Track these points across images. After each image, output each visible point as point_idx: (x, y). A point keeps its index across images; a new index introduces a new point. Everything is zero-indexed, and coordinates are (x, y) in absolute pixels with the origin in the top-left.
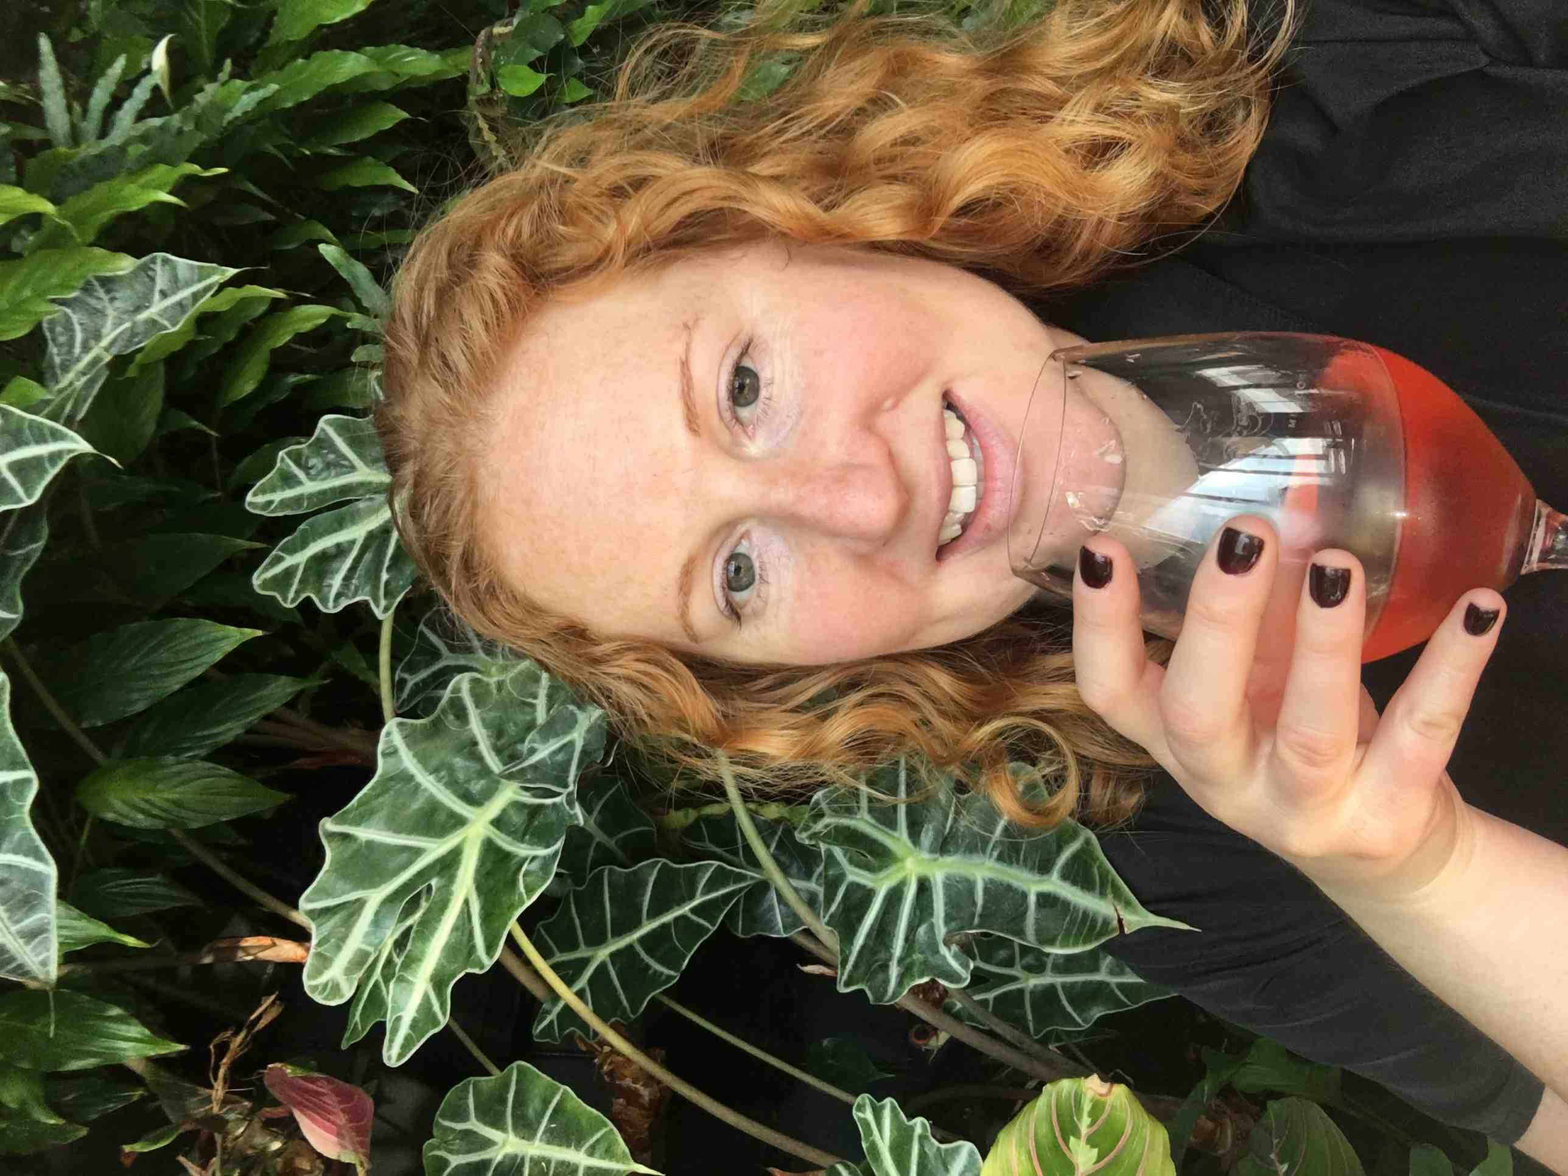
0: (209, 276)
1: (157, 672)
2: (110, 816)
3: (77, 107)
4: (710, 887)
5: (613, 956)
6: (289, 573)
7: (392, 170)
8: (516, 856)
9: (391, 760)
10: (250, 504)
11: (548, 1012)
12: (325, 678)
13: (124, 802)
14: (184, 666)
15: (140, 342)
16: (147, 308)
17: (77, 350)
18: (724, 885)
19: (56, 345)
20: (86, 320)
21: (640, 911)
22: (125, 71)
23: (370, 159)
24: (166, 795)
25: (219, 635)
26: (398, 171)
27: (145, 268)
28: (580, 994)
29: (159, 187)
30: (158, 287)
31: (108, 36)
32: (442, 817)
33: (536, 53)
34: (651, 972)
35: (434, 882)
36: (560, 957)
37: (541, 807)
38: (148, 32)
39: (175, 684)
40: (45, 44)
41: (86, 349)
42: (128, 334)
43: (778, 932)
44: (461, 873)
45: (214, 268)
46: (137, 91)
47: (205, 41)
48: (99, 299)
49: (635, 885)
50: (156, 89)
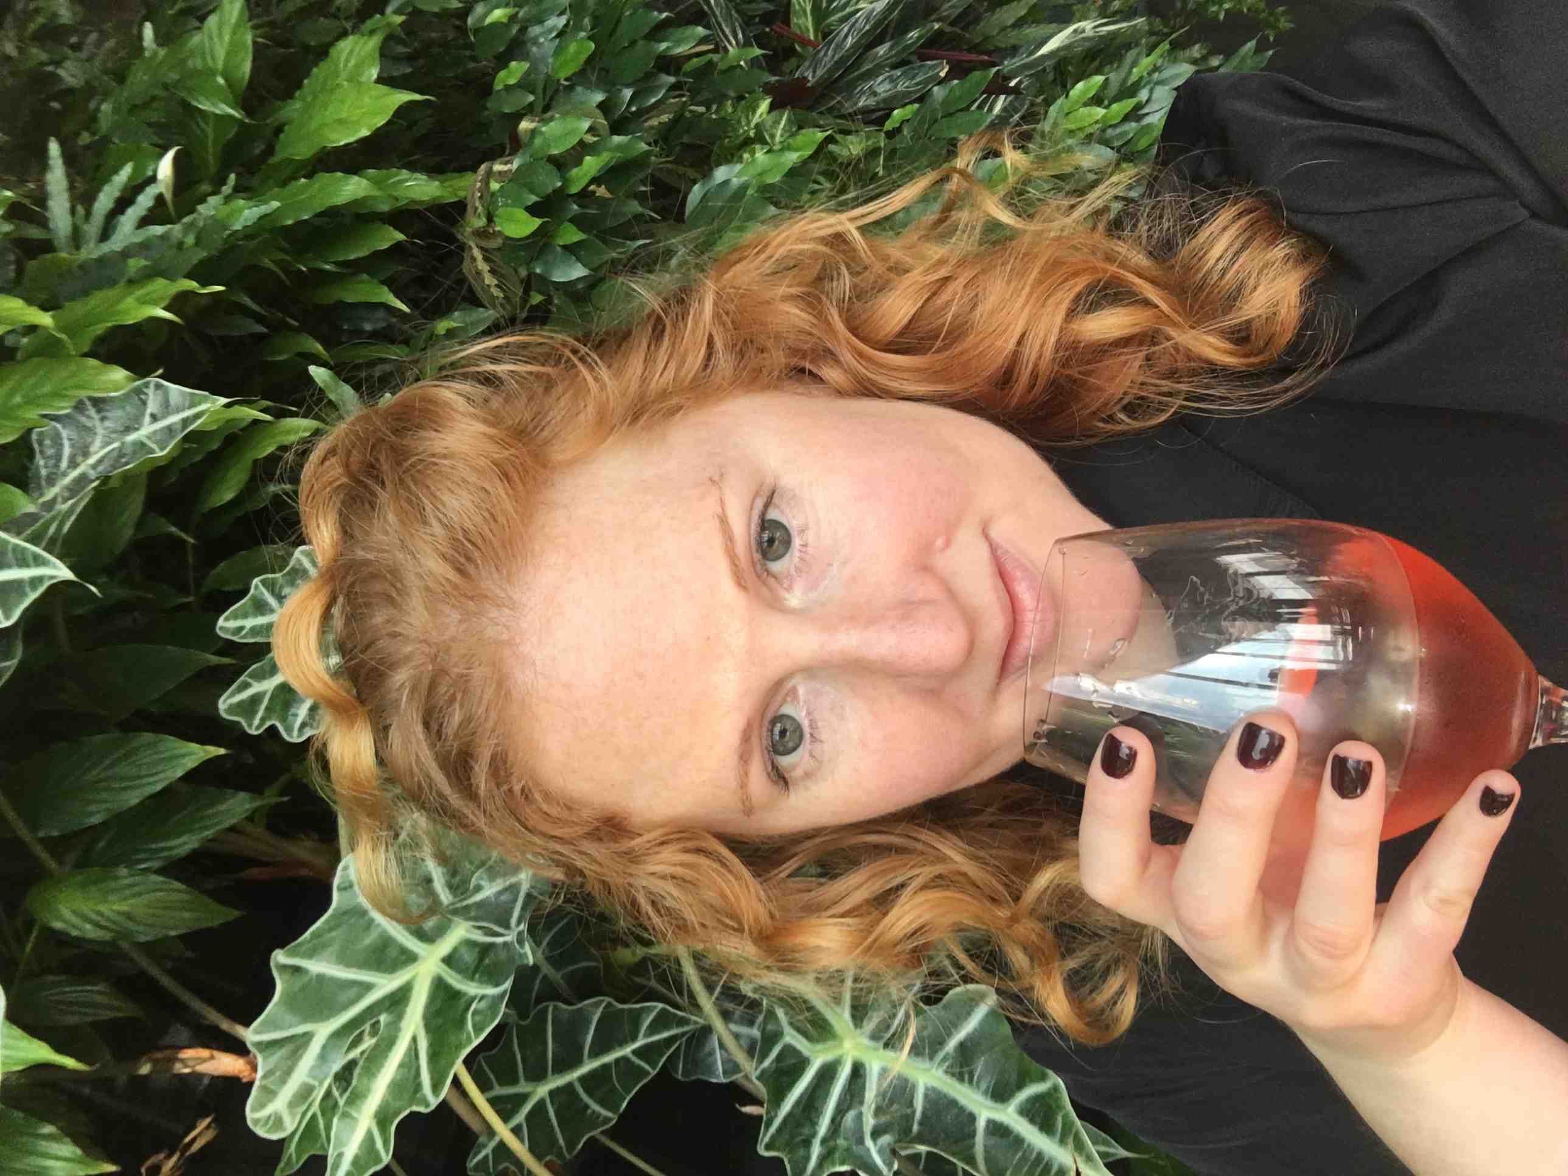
0: (200, 404)
1: (117, 785)
2: (58, 925)
3: (80, 209)
4: (653, 1029)
5: (552, 1093)
6: (255, 700)
7: (386, 289)
8: (465, 994)
9: (346, 894)
10: (221, 628)
11: (484, 1146)
12: (281, 795)
13: (74, 912)
14: (144, 781)
15: (127, 464)
16: (137, 429)
17: (64, 464)
18: (667, 1027)
19: (44, 458)
20: (74, 436)
21: (581, 1048)
22: (131, 179)
23: (365, 276)
24: (115, 907)
25: (183, 751)
26: (391, 290)
27: (138, 391)
28: (516, 1131)
29: (155, 303)
30: (149, 411)
31: (116, 141)
32: (393, 953)
33: (533, 198)
34: (589, 1112)
35: (383, 1018)
36: (499, 1091)
37: (492, 946)
38: (156, 139)
39: (133, 798)
40: (54, 148)
41: (73, 464)
42: (115, 454)
43: (718, 1077)
44: (409, 1010)
45: (205, 396)
46: (141, 198)
47: (211, 150)
48: (89, 417)
49: (579, 1021)
50: (160, 199)
